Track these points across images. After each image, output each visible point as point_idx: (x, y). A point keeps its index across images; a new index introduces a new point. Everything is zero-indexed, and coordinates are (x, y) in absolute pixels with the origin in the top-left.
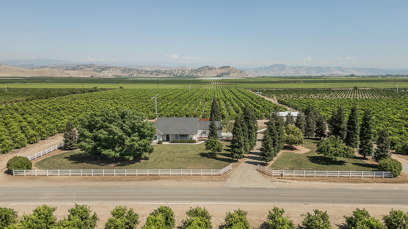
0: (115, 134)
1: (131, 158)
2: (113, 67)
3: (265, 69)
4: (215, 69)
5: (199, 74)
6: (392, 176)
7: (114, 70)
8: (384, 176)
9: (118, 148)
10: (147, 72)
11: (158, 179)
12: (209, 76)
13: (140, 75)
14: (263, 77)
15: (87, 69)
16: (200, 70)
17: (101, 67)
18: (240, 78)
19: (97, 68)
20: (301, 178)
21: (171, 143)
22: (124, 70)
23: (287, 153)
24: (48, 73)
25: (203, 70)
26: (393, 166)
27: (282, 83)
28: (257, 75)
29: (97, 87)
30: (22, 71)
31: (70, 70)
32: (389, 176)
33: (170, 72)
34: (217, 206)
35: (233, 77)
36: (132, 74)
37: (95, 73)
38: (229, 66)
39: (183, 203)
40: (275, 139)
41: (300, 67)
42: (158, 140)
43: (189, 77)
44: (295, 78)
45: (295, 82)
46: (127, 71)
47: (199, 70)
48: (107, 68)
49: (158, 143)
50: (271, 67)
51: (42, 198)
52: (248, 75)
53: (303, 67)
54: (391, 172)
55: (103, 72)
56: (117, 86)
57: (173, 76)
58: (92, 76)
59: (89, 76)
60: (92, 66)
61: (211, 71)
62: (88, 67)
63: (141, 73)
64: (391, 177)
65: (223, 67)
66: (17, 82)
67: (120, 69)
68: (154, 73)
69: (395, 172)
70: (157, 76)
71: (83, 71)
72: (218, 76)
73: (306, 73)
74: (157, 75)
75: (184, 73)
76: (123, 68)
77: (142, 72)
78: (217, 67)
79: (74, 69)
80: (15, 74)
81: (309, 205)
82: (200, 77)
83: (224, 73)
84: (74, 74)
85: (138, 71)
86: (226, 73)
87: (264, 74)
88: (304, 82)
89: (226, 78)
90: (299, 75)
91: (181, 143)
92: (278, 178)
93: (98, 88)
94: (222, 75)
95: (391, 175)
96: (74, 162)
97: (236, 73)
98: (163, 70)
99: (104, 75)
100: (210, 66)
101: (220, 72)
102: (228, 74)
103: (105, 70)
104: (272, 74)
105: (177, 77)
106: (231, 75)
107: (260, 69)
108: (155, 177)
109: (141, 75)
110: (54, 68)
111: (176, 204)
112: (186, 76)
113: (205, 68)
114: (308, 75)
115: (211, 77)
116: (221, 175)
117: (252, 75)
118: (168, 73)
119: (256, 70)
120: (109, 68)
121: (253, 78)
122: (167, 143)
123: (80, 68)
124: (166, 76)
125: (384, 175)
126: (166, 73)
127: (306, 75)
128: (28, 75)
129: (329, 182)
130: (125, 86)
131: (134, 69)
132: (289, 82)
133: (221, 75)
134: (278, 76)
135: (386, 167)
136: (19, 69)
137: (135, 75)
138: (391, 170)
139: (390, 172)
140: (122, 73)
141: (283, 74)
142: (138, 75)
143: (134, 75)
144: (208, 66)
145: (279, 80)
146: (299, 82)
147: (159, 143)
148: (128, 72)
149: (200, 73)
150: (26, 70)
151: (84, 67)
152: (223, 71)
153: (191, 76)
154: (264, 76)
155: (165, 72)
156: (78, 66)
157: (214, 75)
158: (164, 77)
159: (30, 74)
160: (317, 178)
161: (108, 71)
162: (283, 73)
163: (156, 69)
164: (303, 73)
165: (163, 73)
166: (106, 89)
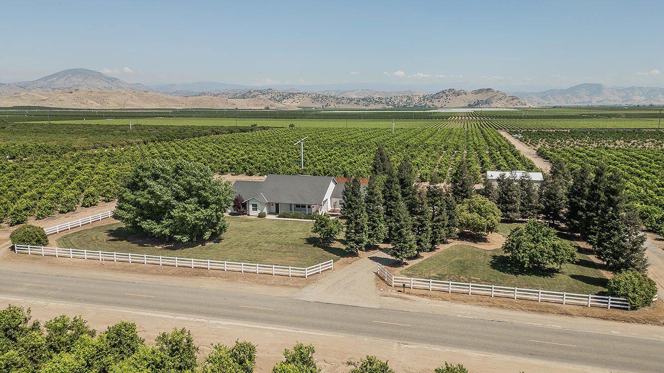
0: (159, 198)
1: (185, 239)
2: (299, 94)
3: (562, 92)
4: (466, 94)
5: (436, 104)
6: (629, 307)
7: (300, 98)
8: (610, 305)
9: (167, 221)
10: (351, 100)
11: (203, 275)
12: (456, 107)
13: (339, 105)
14: (554, 107)
15: (261, 96)
16: (438, 96)
17: (282, 94)
18: (508, 110)
19: (276, 95)
20: (442, 294)
21: (279, 217)
22: (316, 98)
23: (461, 246)
24: (207, 103)
25: (445, 96)
26: (631, 288)
27: (583, 117)
28: (545, 103)
29: (256, 125)
30: (173, 101)
31: (238, 98)
32: (622, 306)
33: (388, 100)
34: (246, 330)
35: (498, 107)
36: (328, 104)
37: (272, 103)
38: (491, 89)
39: (197, 320)
40: (423, 221)
41: (633, 89)
42: (259, 211)
43: (419, 108)
44: (617, 110)
45: (609, 117)
46: (320, 99)
47: (436, 96)
48: (290, 95)
49: (259, 216)
50: (573, 90)
51: (16, 289)
52: (525, 105)
53: (639, 87)
54: (626, 298)
55: (285, 101)
56: (286, 123)
57: (392, 107)
58: (267, 108)
59: (263, 108)
60: (270, 91)
61: (458, 97)
62: (263, 93)
63: (341, 102)
64: (627, 309)
65: (481, 91)
66: (160, 116)
67: (310, 96)
68: (362, 102)
69: (634, 299)
70: (366, 108)
71: (254, 100)
72: (470, 106)
73: (644, 101)
74: (366, 106)
75: (410, 101)
76: (314, 95)
77: (343, 101)
78: (469, 90)
79: (243, 97)
80: (164, 105)
81: (406, 346)
82: (436, 108)
83: (481, 101)
84: (243, 105)
85: (337, 99)
86: (484, 100)
87: (558, 101)
88: (628, 116)
89: (485, 109)
90: (629, 103)
91: (294, 218)
92: (398, 291)
93: (258, 126)
94: (478, 104)
95: (627, 305)
96: (114, 238)
97: (504, 101)
98: (376, 96)
99: (284, 106)
100: (457, 89)
101: (473, 98)
102: (487, 102)
103: (288, 98)
104: (574, 102)
105: (398, 108)
106: (493, 105)
107: (552, 92)
108: (200, 272)
109: (341, 106)
110: (217, 95)
111: (187, 319)
112: (415, 106)
113: (447, 93)
114: (647, 104)
115: (458, 108)
116: (304, 277)
117: (532, 104)
118: (383, 101)
119: (544, 95)
120: (294, 94)
121: (534, 110)
122: (274, 217)
123: (252, 95)
124: (380, 106)
125: (611, 303)
126: (381, 102)
127: (642, 103)
128: (181, 106)
129: (489, 306)
130: (299, 123)
131: (331, 95)
132: (598, 116)
133: (476, 105)
134: (585, 105)
135: (618, 289)
136: (170, 97)
137: (332, 106)
138: (626, 295)
139: (623, 299)
140: (313, 102)
141: (598, 102)
142: (337, 106)
143: (330, 105)
144: (453, 89)
145: (579, 113)
146: (618, 116)
147: (261, 216)
148: (321, 102)
149: (439, 101)
150: (178, 98)
151: (258, 93)
152: (479, 97)
153: (422, 107)
154: (557, 105)
155: (379, 101)
156: (250, 92)
157: (463, 105)
158: (377, 108)
159: (183, 105)
160: (473, 297)
161: (292, 100)
162: (596, 101)
163: (366, 96)
164: (639, 100)
165: (376, 102)
166: (268, 127)
